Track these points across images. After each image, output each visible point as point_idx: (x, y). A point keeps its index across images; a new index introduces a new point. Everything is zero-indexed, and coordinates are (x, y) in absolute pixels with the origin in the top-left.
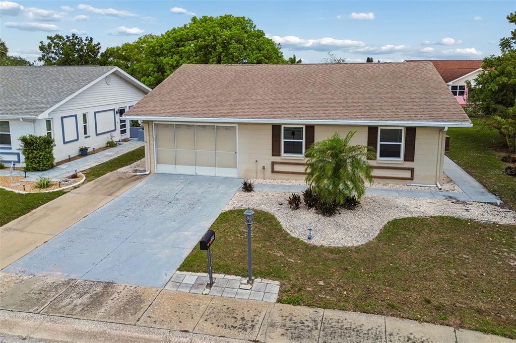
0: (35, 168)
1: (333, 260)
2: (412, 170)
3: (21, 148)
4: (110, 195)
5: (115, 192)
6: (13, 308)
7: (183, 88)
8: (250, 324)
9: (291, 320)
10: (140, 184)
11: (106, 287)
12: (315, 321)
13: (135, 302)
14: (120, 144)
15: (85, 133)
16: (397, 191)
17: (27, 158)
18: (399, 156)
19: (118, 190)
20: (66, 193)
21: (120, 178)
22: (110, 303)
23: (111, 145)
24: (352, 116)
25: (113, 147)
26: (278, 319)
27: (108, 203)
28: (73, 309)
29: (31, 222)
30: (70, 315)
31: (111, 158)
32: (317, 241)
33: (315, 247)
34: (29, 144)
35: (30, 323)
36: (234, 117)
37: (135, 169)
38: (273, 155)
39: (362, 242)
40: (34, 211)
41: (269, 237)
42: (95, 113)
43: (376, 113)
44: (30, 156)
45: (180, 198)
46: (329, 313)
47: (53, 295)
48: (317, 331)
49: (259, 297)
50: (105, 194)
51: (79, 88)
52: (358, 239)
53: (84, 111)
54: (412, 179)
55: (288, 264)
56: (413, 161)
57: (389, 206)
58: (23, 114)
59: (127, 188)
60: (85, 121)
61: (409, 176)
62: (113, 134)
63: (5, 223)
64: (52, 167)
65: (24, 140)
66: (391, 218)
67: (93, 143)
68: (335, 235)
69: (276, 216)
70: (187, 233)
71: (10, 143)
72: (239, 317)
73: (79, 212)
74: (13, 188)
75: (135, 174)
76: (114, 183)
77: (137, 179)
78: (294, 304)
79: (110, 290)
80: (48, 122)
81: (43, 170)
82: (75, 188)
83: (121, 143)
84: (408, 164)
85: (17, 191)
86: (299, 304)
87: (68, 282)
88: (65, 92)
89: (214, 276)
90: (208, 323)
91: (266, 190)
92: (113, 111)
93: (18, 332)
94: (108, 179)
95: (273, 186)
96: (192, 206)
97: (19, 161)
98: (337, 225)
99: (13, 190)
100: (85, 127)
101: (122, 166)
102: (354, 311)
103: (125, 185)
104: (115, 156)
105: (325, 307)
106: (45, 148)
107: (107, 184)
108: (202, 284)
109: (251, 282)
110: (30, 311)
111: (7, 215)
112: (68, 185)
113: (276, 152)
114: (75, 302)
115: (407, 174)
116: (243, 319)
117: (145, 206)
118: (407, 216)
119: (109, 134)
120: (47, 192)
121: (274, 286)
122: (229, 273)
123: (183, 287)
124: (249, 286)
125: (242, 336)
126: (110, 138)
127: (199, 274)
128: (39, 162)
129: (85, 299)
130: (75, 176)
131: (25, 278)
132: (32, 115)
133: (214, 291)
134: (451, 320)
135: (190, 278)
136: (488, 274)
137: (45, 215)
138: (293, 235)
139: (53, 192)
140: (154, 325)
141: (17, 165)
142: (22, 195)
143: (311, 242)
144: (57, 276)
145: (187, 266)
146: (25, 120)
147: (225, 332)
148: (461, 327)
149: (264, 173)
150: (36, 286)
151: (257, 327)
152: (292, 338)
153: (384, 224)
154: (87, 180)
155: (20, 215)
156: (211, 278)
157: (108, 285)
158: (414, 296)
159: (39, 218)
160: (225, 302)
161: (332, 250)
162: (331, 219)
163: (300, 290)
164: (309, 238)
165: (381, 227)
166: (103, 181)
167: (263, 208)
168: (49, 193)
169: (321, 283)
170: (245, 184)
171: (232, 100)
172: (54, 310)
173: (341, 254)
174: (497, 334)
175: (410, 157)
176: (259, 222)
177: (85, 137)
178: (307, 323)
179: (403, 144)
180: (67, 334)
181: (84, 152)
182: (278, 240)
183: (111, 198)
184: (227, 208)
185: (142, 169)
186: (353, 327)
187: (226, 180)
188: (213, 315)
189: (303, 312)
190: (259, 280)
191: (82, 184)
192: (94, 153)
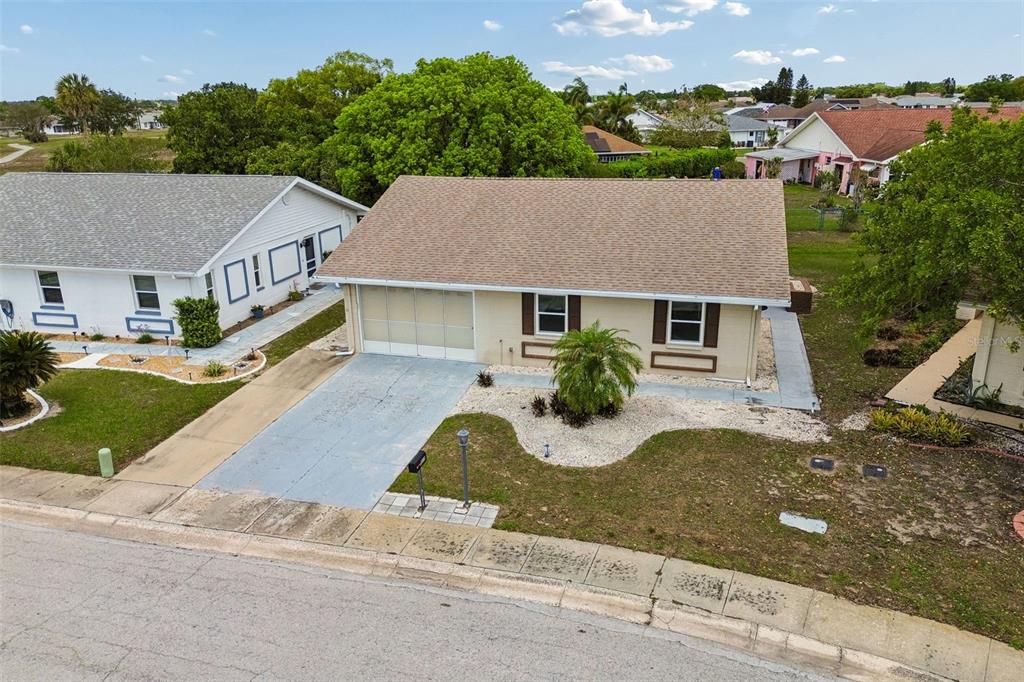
0: (197, 343)
1: (568, 483)
2: (714, 359)
3: (176, 315)
4: (302, 388)
5: (308, 384)
6: (216, 527)
7: (399, 226)
8: (458, 548)
9: (501, 545)
10: (340, 373)
11: (309, 508)
12: (526, 547)
13: (341, 525)
14: (308, 295)
15: (258, 284)
16: (687, 390)
17: (185, 331)
18: (697, 339)
19: (313, 379)
20: (244, 384)
21: (314, 361)
22: (315, 524)
23: (295, 297)
24: (630, 284)
25: (298, 300)
26: (488, 544)
27: (301, 400)
28: (277, 530)
29: (211, 427)
30: (276, 534)
31: (299, 323)
32: (555, 460)
33: (550, 467)
34: (186, 309)
35: (237, 541)
36: (467, 283)
37: (334, 344)
38: (524, 333)
39: (609, 461)
40: (210, 411)
41: (499, 453)
42: (270, 251)
43: (666, 280)
44: (190, 327)
45: (395, 394)
46: (543, 540)
47: (255, 515)
48: (525, 557)
49: (474, 522)
50: (296, 387)
51: (247, 222)
52: (605, 458)
53: (254, 253)
54: (713, 370)
55: (512, 487)
56: (716, 346)
57: (664, 412)
58: (175, 270)
59: (324, 377)
60: (256, 267)
61: (711, 367)
62: (297, 279)
63: (181, 428)
64: (218, 341)
65: (179, 305)
66: (659, 430)
67: (269, 297)
68: (579, 453)
69: (513, 425)
70: (400, 446)
71: (158, 306)
72: (448, 542)
73: (266, 414)
74: (175, 375)
75: (333, 353)
76: (306, 370)
77: (337, 362)
78: (509, 530)
79: (314, 511)
80: (208, 277)
81: (207, 347)
82: (256, 376)
83: (310, 292)
84: (709, 351)
85: (181, 381)
86: (514, 530)
87: (269, 501)
88: (228, 230)
89: (427, 498)
90: (417, 546)
91: (510, 383)
92: (295, 245)
93: (228, 550)
94: (297, 361)
95: (522, 378)
96: (410, 407)
97: (172, 332)
98: (586, 440)
99: (177, 379)
100: (257, 274)
101: (315, 338)
102: (571, 538)
103: (322, 372)
104: (304, 320)
105: (541, 534)
106: (209, 317)
107: (297, 371)
108: (413, 507)
109: (467, 505)
110: (236, 529)
111: (180, 416)
112: (245, 371)
113: (528, 328)
114: (279, 522)
115: (708, 364)
116: (452, 543)
117: (349, 406)
118: (680, 428)
119: (291, 280)
120: (220, 382)
121: (492, 511)
122: (445, 496)
123: (392, 510)
124: (465, 511)
125: (448, 558)
126: (292, 287)
127: (411, 496)
128: (202, 336)
129: (289, 519)
130: (251, 358)
131: (221, 495)
132: (187, 271)
133: (426, 515)
134: (668, 549)
135: (402, 500)
136: (736, 503)
137: (226, 418)
138: (529, 452)
139: (228, 383)
140: (361, 547)
141: (171, 337)
142: (189, 386)
143: (547, 460)
144: (255, 495)
145: (398, 487)
146: (179, 278)
147: (431, 554)
148: (674, 556)
149: (512, 357)
150: (235, 505)
151: (465, 551)
152: (498, 562)
153: (645, 439)
154: (271, 364)
155: (196, 417)
156: (423, 501)
157: (312, 506)
158: (642, 524)
159: (218, 421)
160: (436, 527)
161: (568, 471)
162: (580, 431)
163: (519, 515)
164: (547, 456)
165: (641, 442)
166: (291, 365)
167: (501, 413)
168: (223, 383)
169: (545, 509)
170: (482, 376)
171: (467, 251)
172: (259, 529)
173: (578, 477)
174: (706, 564)
175: (711, 340)
176: (491, 433)
177: (258, 290)
178: (516, 549)
179: (702, 323)
180: (276, 552)
181: (258, 314)
182: (509, 457)
183: (305, 392)
184: (454, 412)
185: (343, 345)
186: (563, 553)
187: (459, 366)
188: (422, 539)
189: (518, 539)
190: (477, 504)
191: (263, 369)
192: (273, 314)
